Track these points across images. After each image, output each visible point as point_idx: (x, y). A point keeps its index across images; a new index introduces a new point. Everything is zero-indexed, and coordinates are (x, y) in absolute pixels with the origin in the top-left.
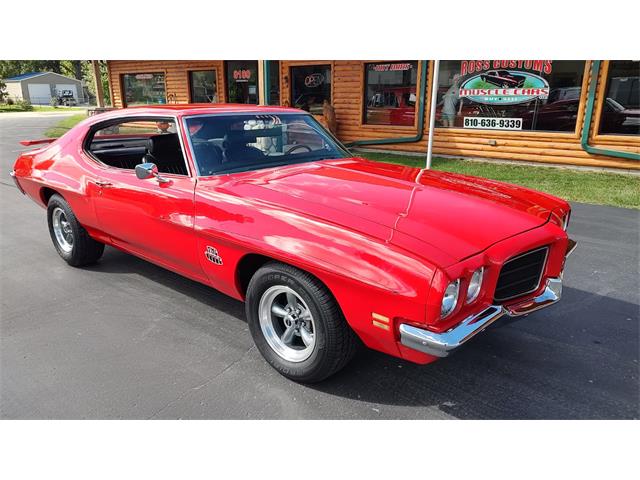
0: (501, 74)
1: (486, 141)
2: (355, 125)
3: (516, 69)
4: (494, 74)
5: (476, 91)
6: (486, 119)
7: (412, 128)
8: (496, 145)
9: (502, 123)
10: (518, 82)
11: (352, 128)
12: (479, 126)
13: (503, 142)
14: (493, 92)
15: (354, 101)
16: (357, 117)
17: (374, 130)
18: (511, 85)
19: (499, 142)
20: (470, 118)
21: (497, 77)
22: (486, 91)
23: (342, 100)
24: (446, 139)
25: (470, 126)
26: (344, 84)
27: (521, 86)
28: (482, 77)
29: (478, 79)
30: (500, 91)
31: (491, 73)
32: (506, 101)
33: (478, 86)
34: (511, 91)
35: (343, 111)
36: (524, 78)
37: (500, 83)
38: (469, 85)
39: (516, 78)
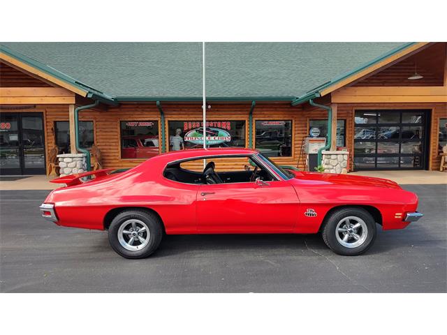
0: (206, 129)
2: (115, 159)
3: (213, 127)
5: (194, 138)
10: (215, 134)
11: (114, 161)
15: (114, 144)
16: (117, 154)
17: (131, 162)
18: (212, 135)
22: (200, 138)
23: (104, 144)
26: (104, 133)
27: (217, 136)
28: (196, 131)
29: (194, 132)
30: (207, 138)
31: (201, 129)
32: (210, 143)
33: (195, 135)
34: (212, 138)
35: (104, 151)
36: (218, 132)
38: (189, 134)
39: (214, 131)
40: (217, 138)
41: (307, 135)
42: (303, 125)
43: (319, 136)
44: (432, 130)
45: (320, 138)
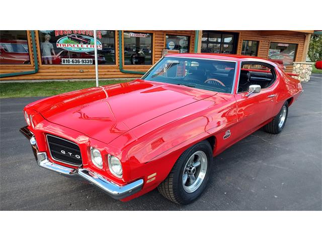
0: (78, 37)
1: (78, 70)
3: (85, 35)
4: (75, 36)
5: (66, 45)
6: (74, 59)
7: (30, 65)
8: (83, 72)
9: (83, 61)
10: (87, 42)
12: (71, 63)
13: (87, 70)
14: (76, 46)
18: (85, 43)
19: (84, 70)
20: (65, 59)
21: (77, 38)
22: (72, 45)
24: (55, 71)
25: (66, 63)
27: (89, 44)
28: (69, 37)
29: (66, 38)
30: (80, 45)
31: (73, 36)
32: (83, 50)
33: (67, 42)
34: (85, 46)
36: (90, 40)
37: (79, 42)
38: (62, 41)
39: (86, 39)
40: (89, 46)
41: (164, 47)
42: (162, 39)
43: (174, 49)
44: (238, 48)
45: (175, 50)
